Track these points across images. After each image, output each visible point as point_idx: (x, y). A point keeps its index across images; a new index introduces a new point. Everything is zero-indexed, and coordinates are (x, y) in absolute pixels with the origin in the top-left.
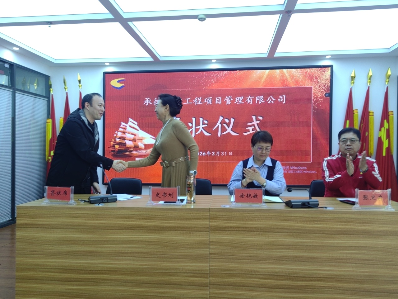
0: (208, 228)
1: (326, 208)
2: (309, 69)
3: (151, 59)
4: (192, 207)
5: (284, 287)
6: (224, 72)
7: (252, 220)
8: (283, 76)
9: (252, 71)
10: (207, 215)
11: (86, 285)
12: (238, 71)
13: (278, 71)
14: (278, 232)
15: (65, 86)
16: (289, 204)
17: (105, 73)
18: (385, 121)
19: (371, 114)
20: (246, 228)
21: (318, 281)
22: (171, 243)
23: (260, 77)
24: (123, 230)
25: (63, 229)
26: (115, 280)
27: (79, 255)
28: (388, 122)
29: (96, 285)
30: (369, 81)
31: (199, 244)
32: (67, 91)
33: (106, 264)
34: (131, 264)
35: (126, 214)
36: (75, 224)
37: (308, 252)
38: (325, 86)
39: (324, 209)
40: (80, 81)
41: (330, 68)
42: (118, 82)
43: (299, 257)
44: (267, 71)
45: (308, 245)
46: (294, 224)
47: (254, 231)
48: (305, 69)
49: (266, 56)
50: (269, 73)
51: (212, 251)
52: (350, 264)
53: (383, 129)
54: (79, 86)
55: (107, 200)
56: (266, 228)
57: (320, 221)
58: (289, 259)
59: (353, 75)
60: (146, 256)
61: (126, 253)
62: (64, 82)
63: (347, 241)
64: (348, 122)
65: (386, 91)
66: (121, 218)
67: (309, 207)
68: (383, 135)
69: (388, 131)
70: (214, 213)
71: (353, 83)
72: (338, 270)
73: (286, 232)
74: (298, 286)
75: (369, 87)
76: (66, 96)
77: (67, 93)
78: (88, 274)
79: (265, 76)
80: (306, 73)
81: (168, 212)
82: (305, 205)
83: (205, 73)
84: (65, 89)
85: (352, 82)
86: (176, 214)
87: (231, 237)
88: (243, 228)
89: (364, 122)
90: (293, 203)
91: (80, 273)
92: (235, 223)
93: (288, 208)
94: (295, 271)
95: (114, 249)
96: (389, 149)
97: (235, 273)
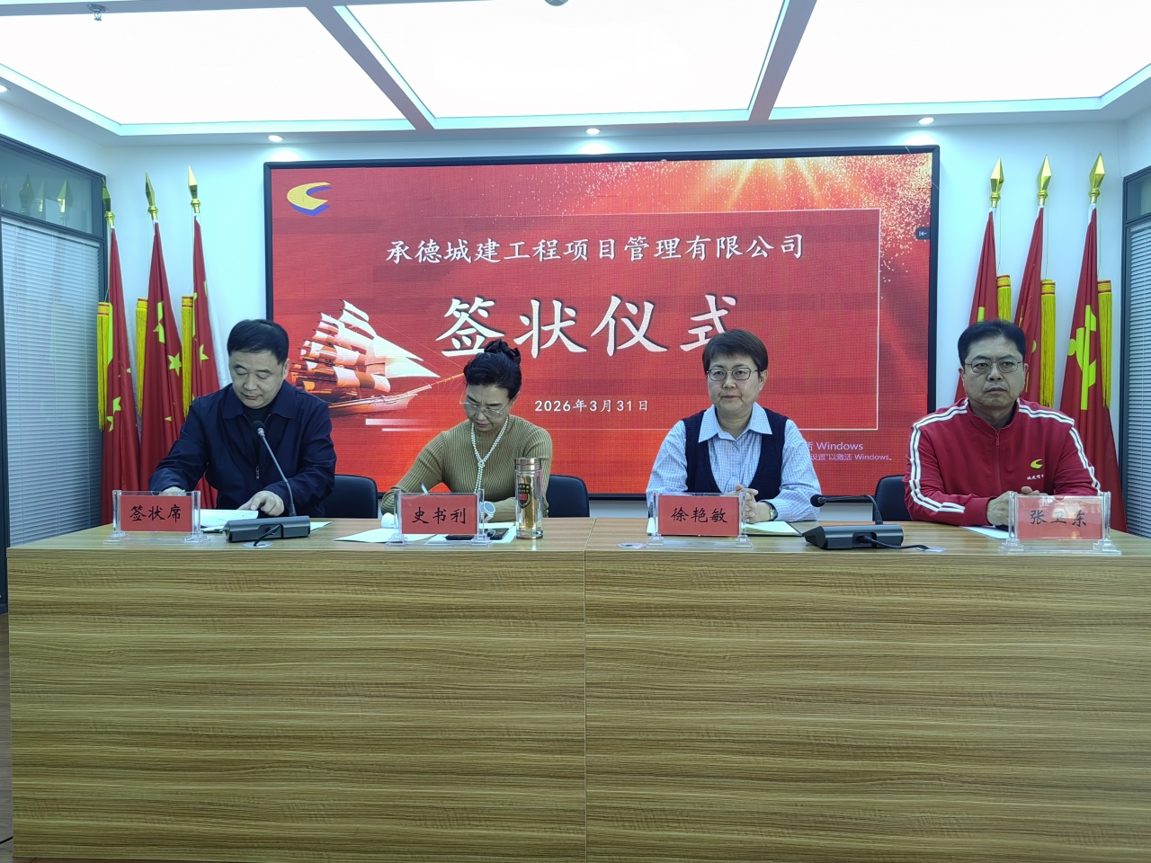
0: (581, 609)
1: (925, 548)
2: (869, 157)
3: (408, 126)
4: (534, 549)
5: (801, 775)
6: (624, 166)
7: (708, 585)
8: (795, 177)
9: (704, 163)
10: (579, 573)
11: (222, 780)
12: (663, 161)
13: (780, 163)
14: (786, 620)
15: (151, 203)
16: (817, 539)
17: (270, 168)
18: (1088, 308)
19: (1046, 289)
20: (692, 607)
21: (901, 757)
22: (473, 655)
23: (728, 182)
24: (331, 617)
25: (151, 616)
26: (307, 764)
27: (201, 694)
28: (1096, 312)
29: (254, 780)
30: (1043, 192)
31: (556, 656)
32: (155, 221)
33: (280, 717)
34: (357, 716)
35: (339, 571)
36: (186, 601)
37: (870, 675)
38: (917, 205)
39: (918, 552)
40: (194, 190)
41: (930, 155)
42: (310, 193)
43: (846, 689)
44: (750, 163)
45: (870, 656)
46: (831, 596)
47: (715, 618)
48: (859, 157)
49: (745, 117)
50: (756, 171)
51: (595, 677)
52: (995, 709)
53: (1080, 331)
54: (193, 205)
55: (279, 531)
56: (751, 607)
57: (906, 586)
58: (816, 695)
59: (996, 176)
60: (399, 692)
61: (340, 685)
62: (148, 194)
63: (986, 641)
64: (981, 310)
65: (1090, 221)
66: (323, 583)
67: (875, 547)
68: (1082, 349)
69: (1095, 338)
70: (599, 566)
71: (998, 199)
72: (959, 727)
73: (808, 620)
74: (845, 772)
75: (1042, 210)
76: (154, 234)
77: (156, 226)
78: (229, 746)
79: (743, 178)
80: (862, 167)
81: (463, 563)
82: (863, 541)
83: (566, 167)
84: (150, 215)
85: (995, 195)
86: (487, 569)
87: (648, 635)
88: (685, 607)
89: (1028, 312)
90: (827, 536)
91: (205, 746)
92: (660, 595)
93: (814, 550)
94: (833, 729)
95: (304, 675)
96: (1097, 391)
97: (659, 738)
